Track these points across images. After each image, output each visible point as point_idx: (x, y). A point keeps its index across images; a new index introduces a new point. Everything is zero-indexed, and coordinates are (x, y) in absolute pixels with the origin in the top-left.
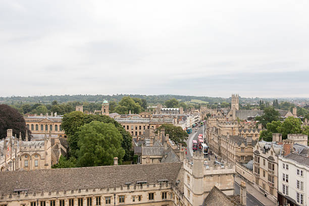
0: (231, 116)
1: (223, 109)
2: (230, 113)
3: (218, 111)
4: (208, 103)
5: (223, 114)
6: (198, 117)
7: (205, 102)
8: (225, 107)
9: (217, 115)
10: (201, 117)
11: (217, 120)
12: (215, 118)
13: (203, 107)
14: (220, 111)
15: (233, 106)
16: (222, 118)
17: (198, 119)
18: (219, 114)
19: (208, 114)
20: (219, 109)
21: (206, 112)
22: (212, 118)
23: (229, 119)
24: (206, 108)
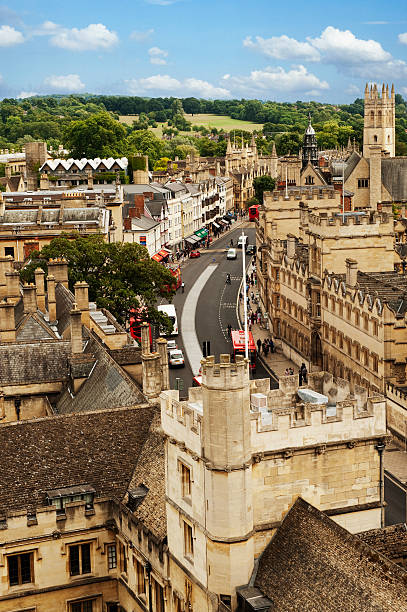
0: (364, 183)
1: (325, 154)
2: (358, 173)
3: (305, 164)
5: (327, 177)
6: (216, 198)
8: (334, 147)
9: (301, 182)
10: (232, 196)
11: (302, 205)
12: (292, 198)
13: (240, 147)
14: (315, 163)
15: (372, 141)
16: (326, 197)
17: (217, 203)
18: (310, 180)
19: (262, 179)
20: (312, 157)
21: (251, 173)
22: (281, 199)
23: (353, 198)
24: (252, 154)
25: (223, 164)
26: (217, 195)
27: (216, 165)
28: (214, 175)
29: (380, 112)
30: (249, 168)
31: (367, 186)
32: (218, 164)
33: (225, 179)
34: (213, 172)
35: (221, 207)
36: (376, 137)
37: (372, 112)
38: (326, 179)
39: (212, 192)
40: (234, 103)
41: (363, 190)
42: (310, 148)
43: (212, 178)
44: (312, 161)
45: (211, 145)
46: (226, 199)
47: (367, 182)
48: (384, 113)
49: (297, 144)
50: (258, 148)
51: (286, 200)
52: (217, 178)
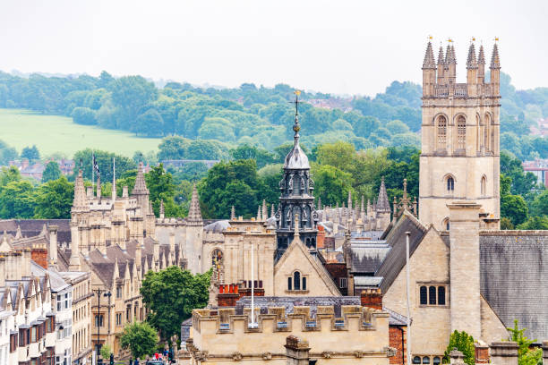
0: (434, 295)
1: (329, 219)
2: (421, 266)
3: (283, 242)
4: (150, 147)
6: (49, 324)
7: (122, 145)
8: (344, 202)
9: (276, 286)
10: (87, 321)
11: (292, 345)
12: (268, 327)
13: (106, 196)
14: (310, 240)
15: (441, 188)
16: (353, 325)
17: (50, 339)
18: (297, 281)
19: (166, 279)
20: (302, 224)
21: (138, 262)
22: (238, 327)
23: (408, 330)
24: (138, 213)
25: (65, 237)
26: (52, 318)
27: (47, 240)
28: (44, 266)
29: (462, 118)
30: (132, 247)
31: (442, 302)
32: (53, 238)
33: (73, 276)
34: (40, 256)
35: (59, 352)
36: (450, 181)
37: (443, 118)
38: (336, 281)
39: (38, 312)
40: (83, 83)
41: (434, 312)
42: (297, 203)
43: (39, 273)
44: (302, 235)
45: (25, 188)
46: (75, 328)
47: (442, 290)
48: (471, 119)
49: (252, 192)
50: (153, 198)
51: (251, 331)
52: (49, 272)
